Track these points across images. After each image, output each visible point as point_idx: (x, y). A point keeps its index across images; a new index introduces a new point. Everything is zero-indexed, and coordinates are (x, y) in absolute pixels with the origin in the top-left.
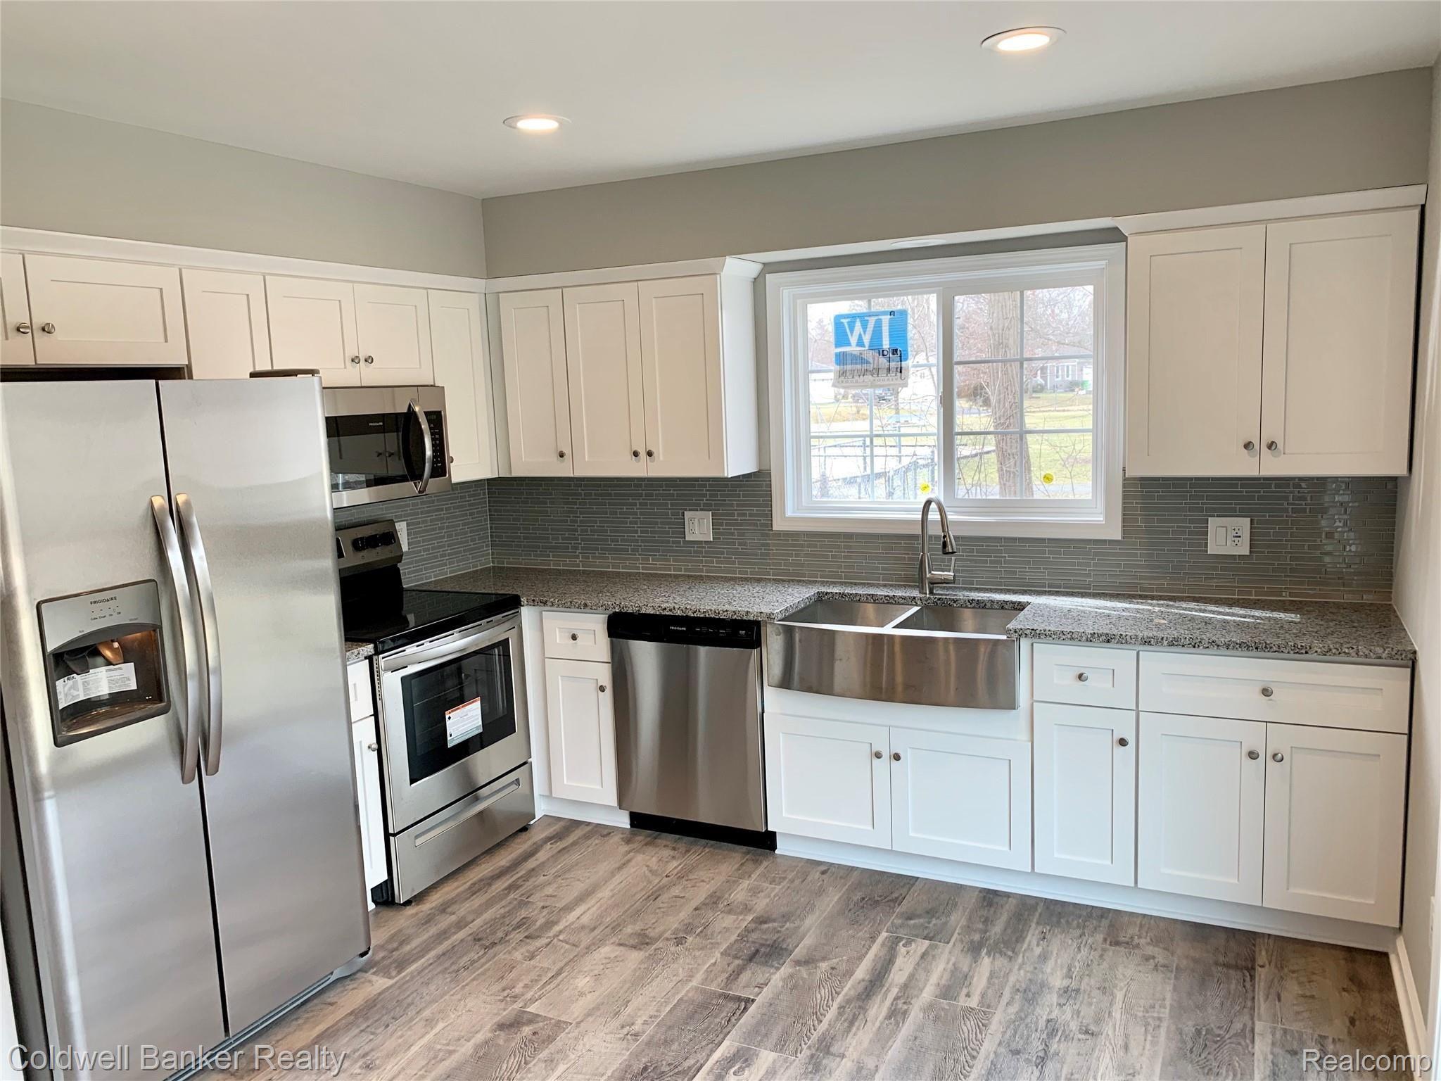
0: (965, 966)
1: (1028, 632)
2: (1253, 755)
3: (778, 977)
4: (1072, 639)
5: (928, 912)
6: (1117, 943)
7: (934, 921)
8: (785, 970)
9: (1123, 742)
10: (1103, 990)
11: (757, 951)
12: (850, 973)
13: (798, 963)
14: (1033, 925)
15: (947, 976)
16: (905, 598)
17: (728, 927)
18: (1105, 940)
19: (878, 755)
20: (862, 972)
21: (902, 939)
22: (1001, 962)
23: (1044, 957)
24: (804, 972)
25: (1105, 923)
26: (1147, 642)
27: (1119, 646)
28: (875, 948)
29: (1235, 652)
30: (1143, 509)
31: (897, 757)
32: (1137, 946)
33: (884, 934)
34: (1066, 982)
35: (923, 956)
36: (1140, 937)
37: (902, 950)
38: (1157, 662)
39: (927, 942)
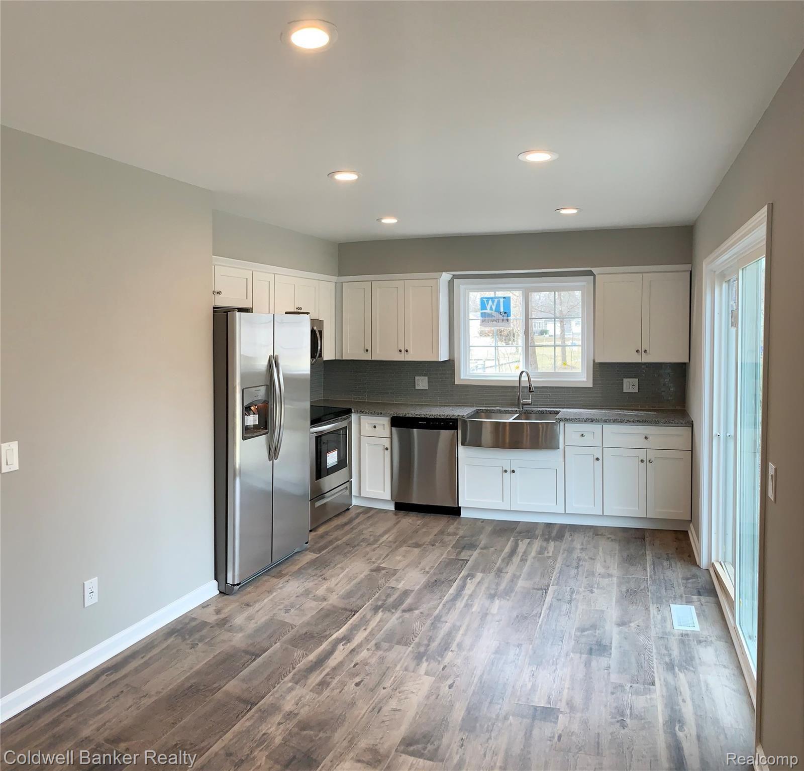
0: (544, 544)
1: (563, 419)
2: (642, 461)
3: (476, 554)
4: (579, 421)
5: (526, 531)
6: (598, 535)
7: (530, 533)
8: (478, 551)
9: (598, 459)
10: (595, 547)
11: (465, 546)
12: (502, 551)
13: (482, 549)
14: (567, 532)
15: (539, 549)
16: (513, 411)
17: (452, 540)
18: (593, 535)
19: (506, 471)
20: (507, 549)
21: (519, 540)
22: (557, 543)
23: (572, 541)
24: (485, 551)
25: (592, 530)
26: (605, 421)
27: (596, 423)
28: (510, 543)
29: (635, 424)
30: (600, 376)
31: (513, 471)
32: (605, 535)
33: (512, 539)
34: (581, 547)
35: (529, 544)
36: (605, 533)
37: (520, 542)
38: (609, 428)
39: (529, 540)
